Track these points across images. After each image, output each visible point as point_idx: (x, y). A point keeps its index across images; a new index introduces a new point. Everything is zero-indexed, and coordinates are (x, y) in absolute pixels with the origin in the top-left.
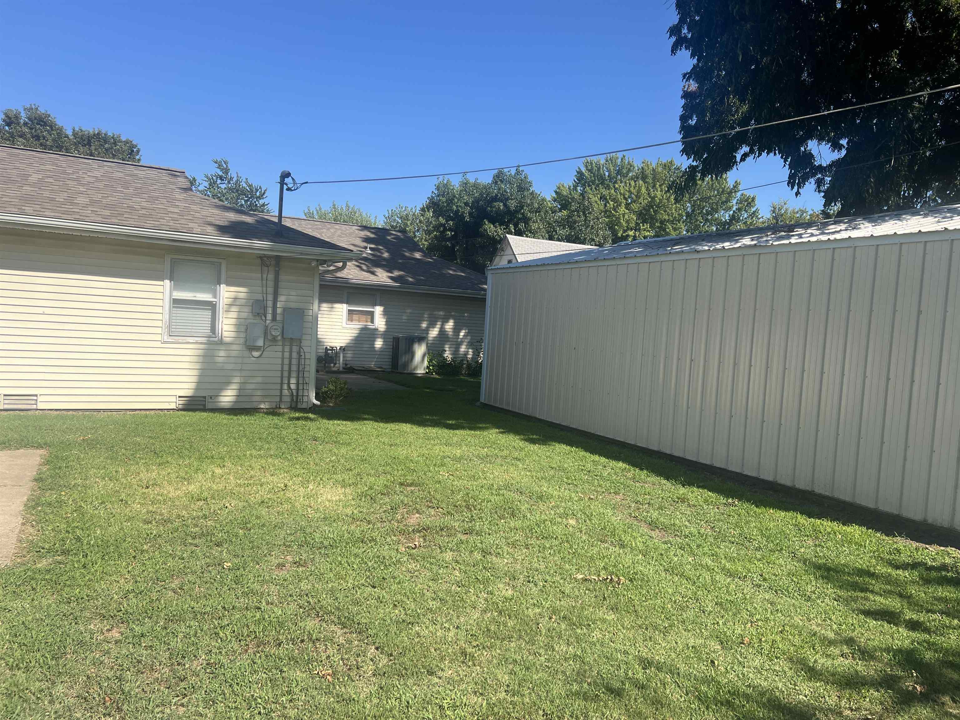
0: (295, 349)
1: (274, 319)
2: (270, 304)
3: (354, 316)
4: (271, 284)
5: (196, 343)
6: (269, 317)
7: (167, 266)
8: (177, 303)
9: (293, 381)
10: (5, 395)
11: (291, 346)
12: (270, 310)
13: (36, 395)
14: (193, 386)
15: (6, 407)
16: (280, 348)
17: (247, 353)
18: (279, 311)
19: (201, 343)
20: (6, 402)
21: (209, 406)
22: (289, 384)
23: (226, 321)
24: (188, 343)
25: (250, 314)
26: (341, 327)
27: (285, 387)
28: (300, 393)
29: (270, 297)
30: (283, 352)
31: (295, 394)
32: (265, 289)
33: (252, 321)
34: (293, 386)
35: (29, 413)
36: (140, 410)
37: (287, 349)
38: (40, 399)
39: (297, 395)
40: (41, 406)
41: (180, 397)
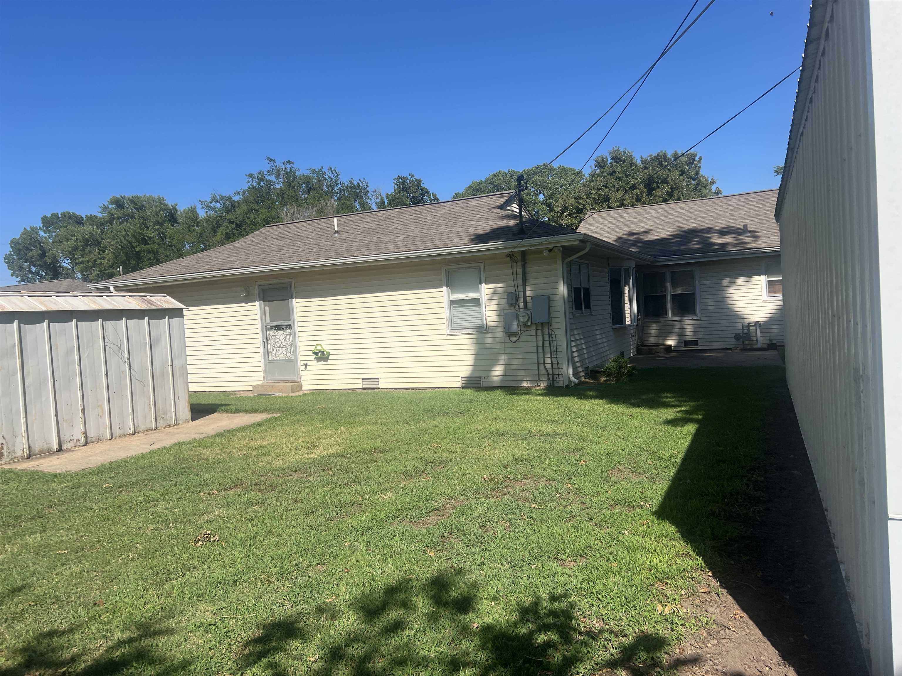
0: (546, 331)
1: (526, 307)
2: (521, 294)
3: (777, 286)
4: (520, 276)
5: (469, 334)
6: (522, 305)
7: (443, 277)
8: (454, 303)
9: (548, 361)
10: (363, 379)
11: (543, 329)
12: (522, 300)
13: (378, 379)
14: (470, 368)
15: (364, 387)
16: (533, 333)
17: (507, 339)
18: (528, 299)
19: (472, 334)
20: (364, 383)
21: (484, 384)
22: (544, 364)
23: (489, 314)
24: (463, 334)
25: (506, 305)
26: (760, 301)
27: (542, 367)
28: (556, 372)
29: (521, 288)
30: (537, 335)
31: (550, 372)
32: (515, 282)
33: (509, 311)
34: (549, 366)
35: (375, 390)
36: (438, 388)
37: (540, 332)
38: (381, 381)
39: (553, 375)
40: (382, 386)
41: (462, 377)
